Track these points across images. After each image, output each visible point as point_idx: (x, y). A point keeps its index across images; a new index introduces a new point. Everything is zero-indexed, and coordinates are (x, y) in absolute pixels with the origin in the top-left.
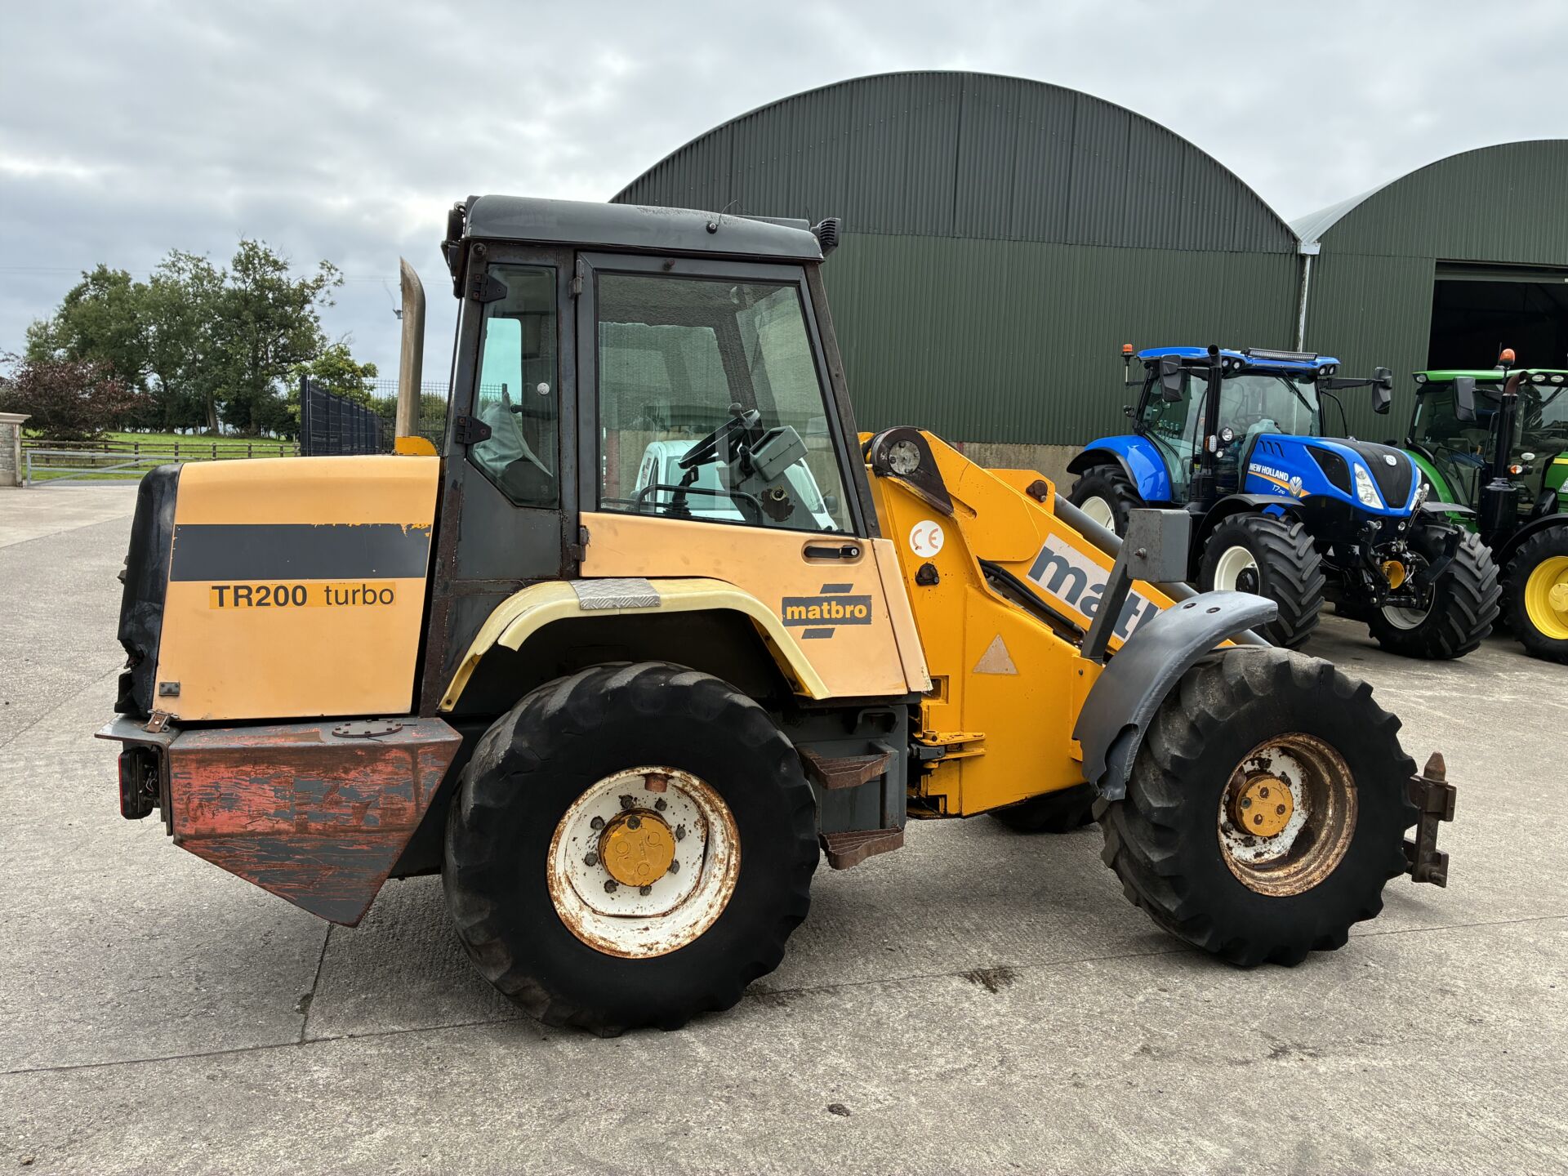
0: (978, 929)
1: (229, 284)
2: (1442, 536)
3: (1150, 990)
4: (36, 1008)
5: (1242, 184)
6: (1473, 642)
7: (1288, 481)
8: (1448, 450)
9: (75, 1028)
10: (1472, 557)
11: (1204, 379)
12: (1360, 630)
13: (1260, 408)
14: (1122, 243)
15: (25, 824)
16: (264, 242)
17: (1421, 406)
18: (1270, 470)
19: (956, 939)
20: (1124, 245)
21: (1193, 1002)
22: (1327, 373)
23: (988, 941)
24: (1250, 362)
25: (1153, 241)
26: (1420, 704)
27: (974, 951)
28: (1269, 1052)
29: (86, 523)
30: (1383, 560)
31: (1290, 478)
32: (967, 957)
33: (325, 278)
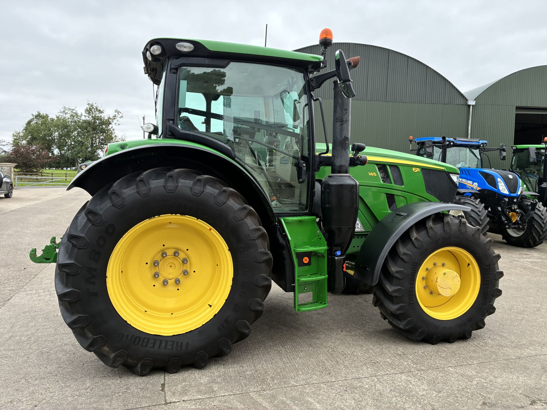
0: (404, 354)
1: (83, 118)
2: (529, 204)
3: (477, 379)
4: (61, 391)
5: (447, 81)
6: (541, 241)
7: (473, 184)
8: (525, 173)
9: (78, 399)
10: (540, 211)
11: (440, 148)
12: (499, 237)
13: (458, 159)
14: (406, 101)
15: (40, 315)
16: (96, 104)
17: (514, 157)
18: (465, 180)
19: (397, 358)
20: (407, 102)
21: (494, 383)
22: (483, 146)
23: (409, 359)
24: (456, 142)
25: (417, 101)
26: (529, 264)
27: (406, 363)
28: (530, 403)
29: (39, 202)
30: (509, 212)
31: (473, 183)
32: (404, 366)
33: (116, 116)
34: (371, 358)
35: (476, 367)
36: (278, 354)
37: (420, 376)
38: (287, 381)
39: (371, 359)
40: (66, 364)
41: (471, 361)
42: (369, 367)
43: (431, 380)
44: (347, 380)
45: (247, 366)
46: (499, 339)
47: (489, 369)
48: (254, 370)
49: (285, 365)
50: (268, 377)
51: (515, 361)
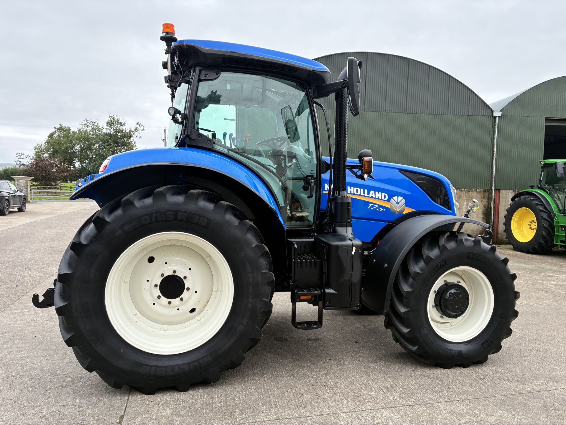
0: (392, 387)
1: (105, 131)
3: (467, 417)
4: (15, 419)
5: (472, 91)
8: (554, 189)
14: (427, 113)
15: (18, 336)
16: (117, 116)
17: (543, 173)
19: (383, 391)
21: (486, 423)
23: (397, 393)
25: (439, 112)
26: (553, 287)
27: (392, 397)
29: (51, 216)
32: (389, 400)
33: (138, 129)
34: (355, 390)
35: (468, 403)
36: (255, 383)
37: (403, 412)
38: (256, 415)
39: (355, 392)
40: (29, 390)
41: (465, 396)
42: (350, 400)
43: (416, 417)
44: (323, 415)
45: (218, 397)
46: (502, 371)
47: (483, 406)
48: (223, 402)
49: (258, 397)
50: (237, 410)
51: (514, 397)
